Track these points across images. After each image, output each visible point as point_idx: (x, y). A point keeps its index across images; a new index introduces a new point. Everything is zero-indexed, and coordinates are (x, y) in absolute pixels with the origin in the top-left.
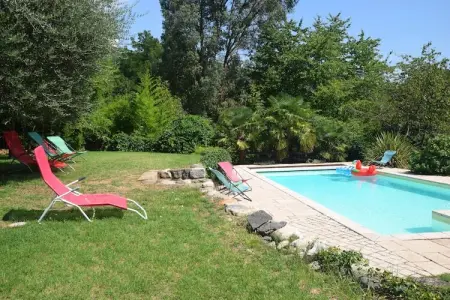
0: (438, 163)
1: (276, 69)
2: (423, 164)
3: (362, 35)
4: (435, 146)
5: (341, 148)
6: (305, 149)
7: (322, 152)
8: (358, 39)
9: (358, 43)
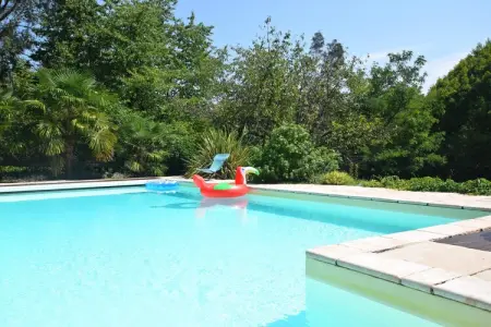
0: (287, 163)
1: (69, 45)
2: (267, 167)
3: (192, 18)
4: (281, 138)
5: (158, 155)
6: (100, 156)
7: (128, 161)
8: (187, 23)
9: (187, 27)
